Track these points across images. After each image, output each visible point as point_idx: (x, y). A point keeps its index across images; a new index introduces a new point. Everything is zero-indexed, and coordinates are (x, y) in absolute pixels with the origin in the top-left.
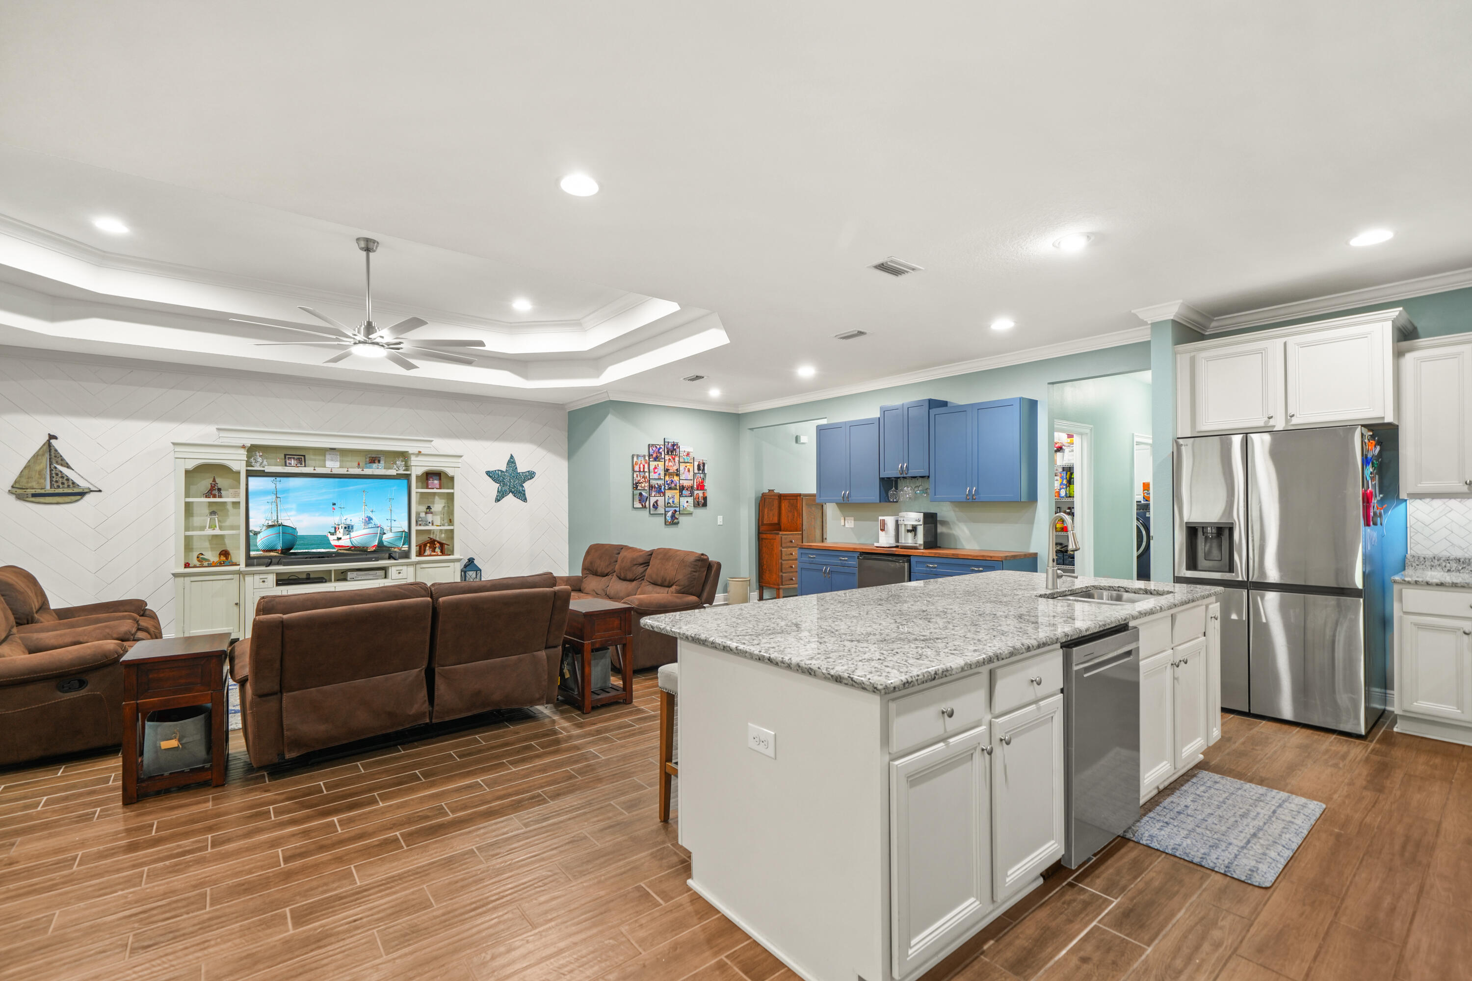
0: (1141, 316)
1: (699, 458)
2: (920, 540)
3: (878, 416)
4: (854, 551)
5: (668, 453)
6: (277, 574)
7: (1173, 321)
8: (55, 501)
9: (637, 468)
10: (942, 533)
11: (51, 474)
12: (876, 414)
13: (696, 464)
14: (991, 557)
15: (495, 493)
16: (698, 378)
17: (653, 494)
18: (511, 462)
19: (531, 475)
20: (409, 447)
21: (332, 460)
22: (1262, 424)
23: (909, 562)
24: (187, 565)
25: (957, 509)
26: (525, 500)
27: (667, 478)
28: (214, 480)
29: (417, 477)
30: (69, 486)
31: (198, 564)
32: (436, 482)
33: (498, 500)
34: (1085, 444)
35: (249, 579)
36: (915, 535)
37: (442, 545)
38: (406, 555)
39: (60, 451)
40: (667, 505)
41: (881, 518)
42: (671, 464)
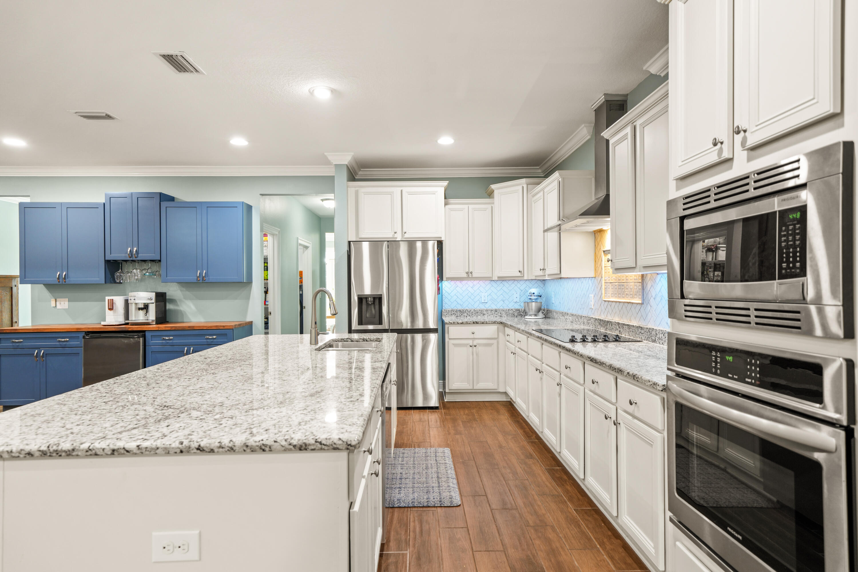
0: (330, 158)
2: (152, 316)
3: (103, 201)
4: (78, 331)
7: (347, 165)
10: (170, 310)
12: (101, 199)
14: (224, 326)
22: (391, 236)
23: (144, 337)
25: (184, 289)
34: (276, 242)
36: (147, 312)
41: (107, 298)
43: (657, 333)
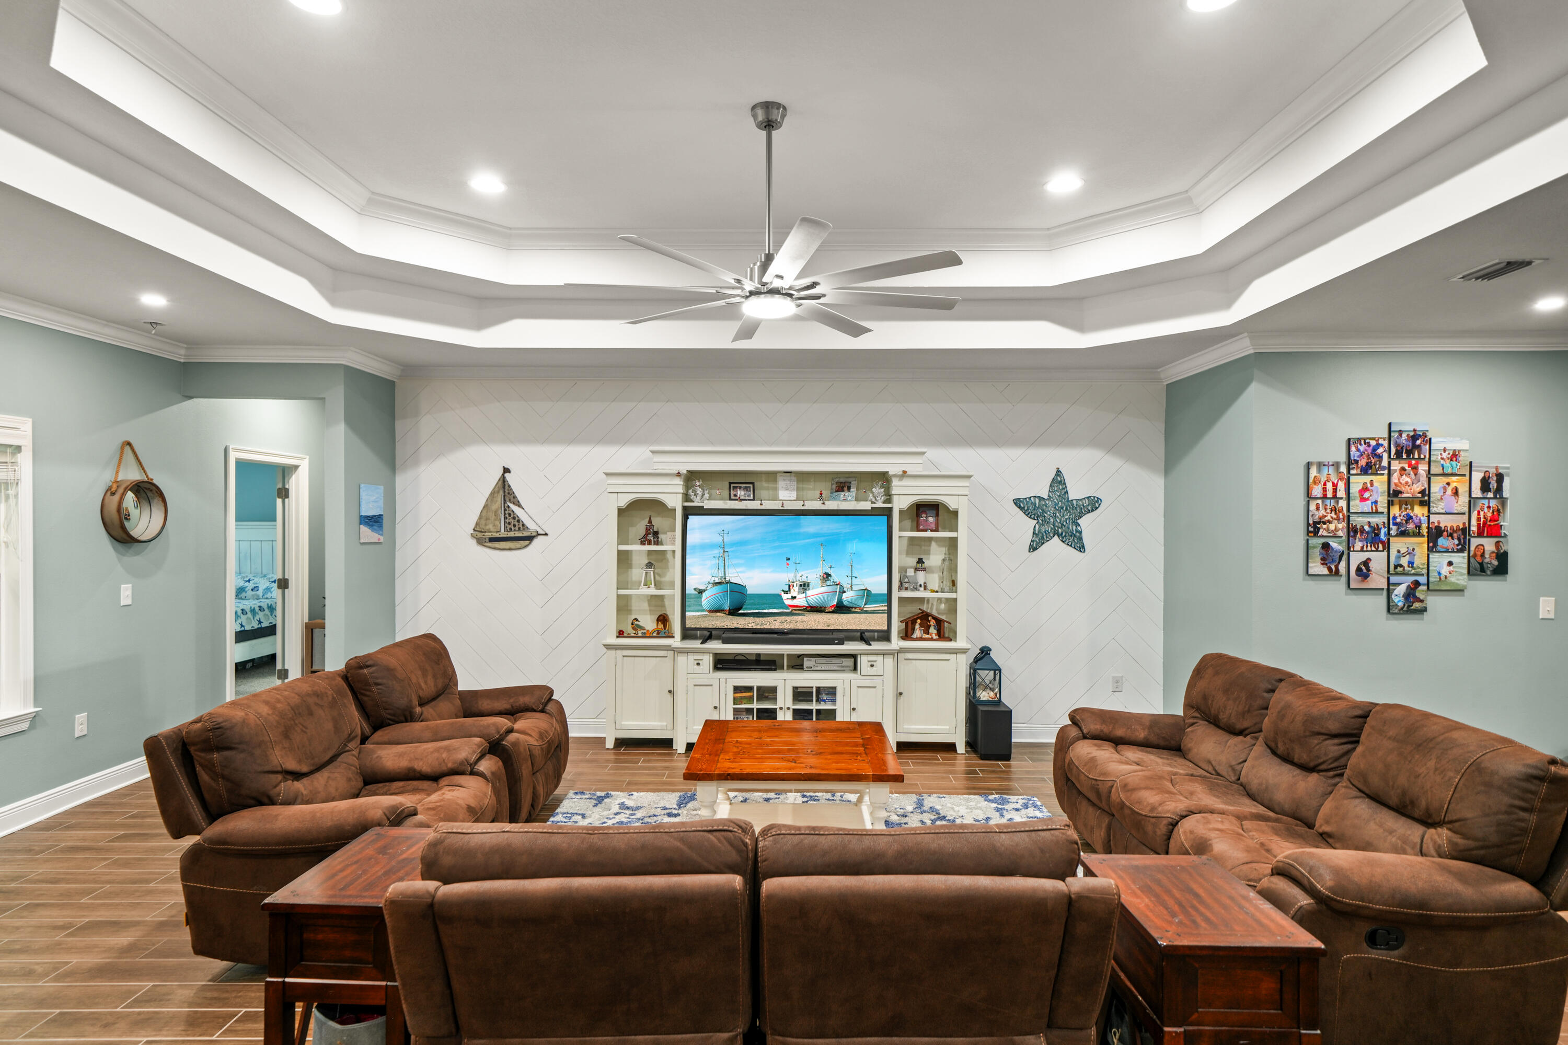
1: (1486, 463)
5: (1399, 455)
6: (715, 655)
8: (508, 547)
9: (1317, 491)
11: (505, 514)
13: (1477, 477)
15: (1029, 537)
16: (1511, 266)
17: (1358, 545)
18: (1058, 481)
19: (1093, 504)
20: (890, 465)
21: (787, 489)
24: (621, 634)
26: (1082, 548)
27: (1395, 510)
28: (650, 521)
29: (901, 512)
30: (519, 528)
31: (632, 632)
32: (931, 519)
33: (1033, 548)
35: (681, 659)
37: (939, 622)
38: (885, 636)
39: (512, 487)
40: (1394, 570)
42: (1405, 479)
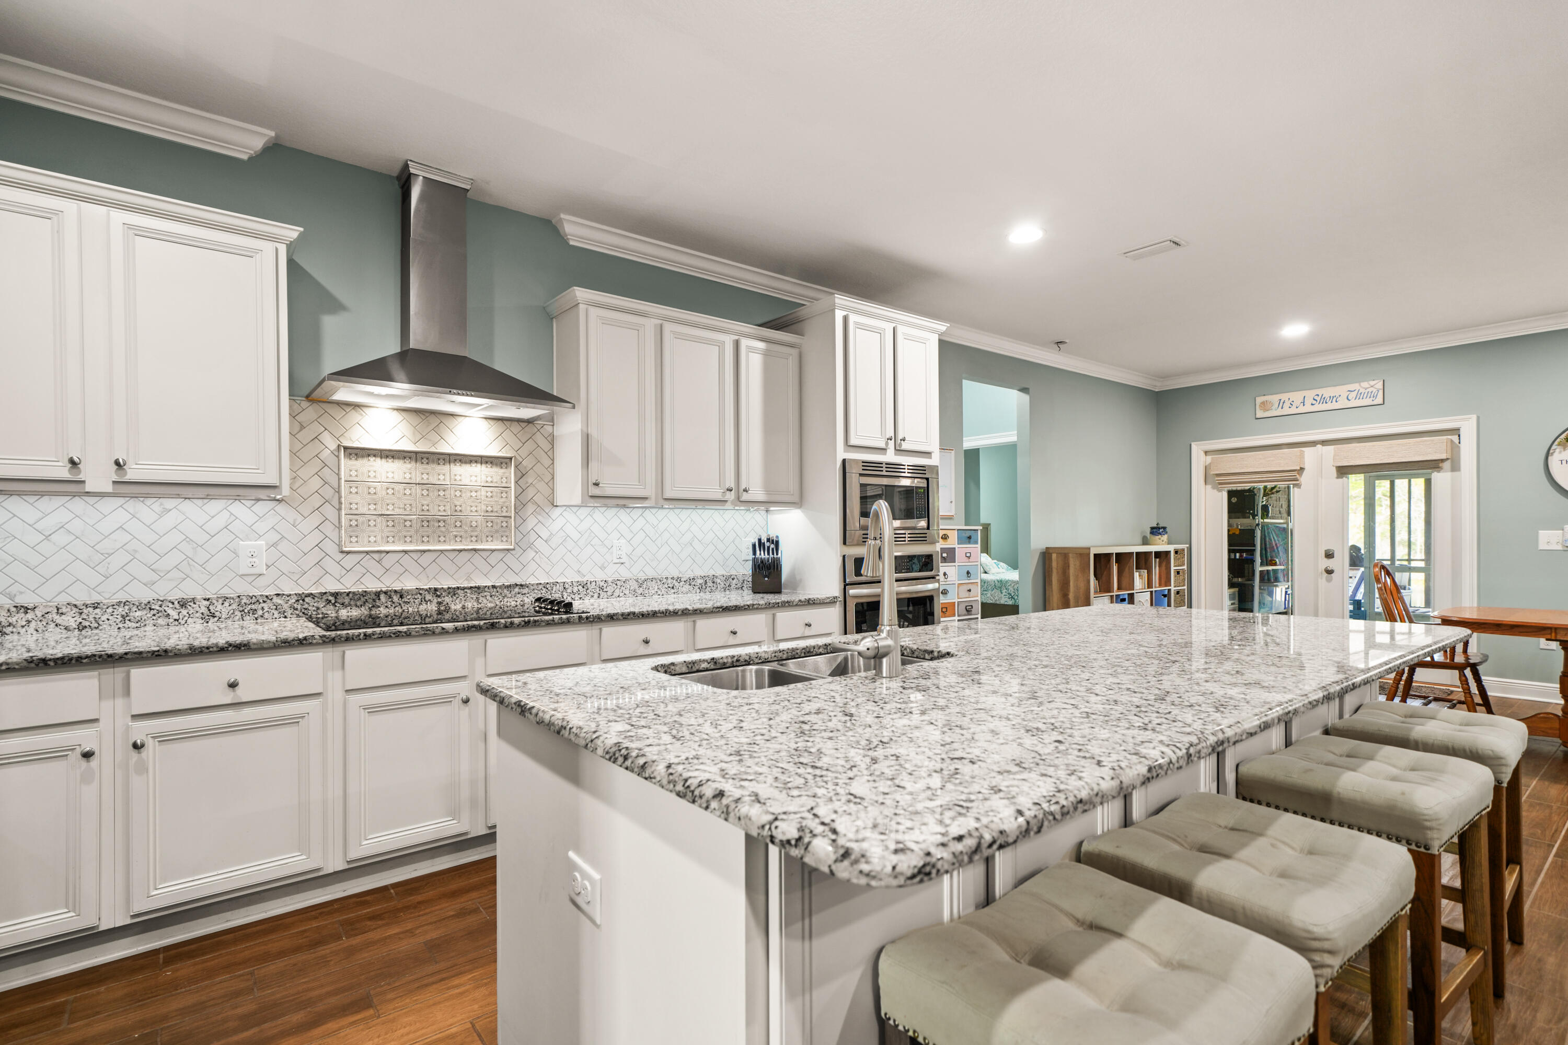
43: (567, 586)
